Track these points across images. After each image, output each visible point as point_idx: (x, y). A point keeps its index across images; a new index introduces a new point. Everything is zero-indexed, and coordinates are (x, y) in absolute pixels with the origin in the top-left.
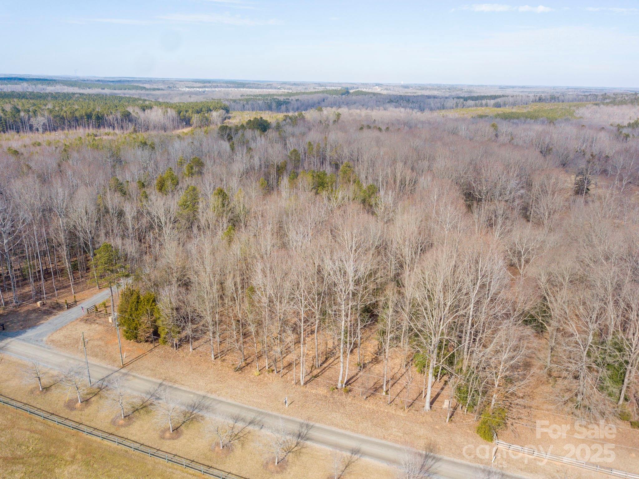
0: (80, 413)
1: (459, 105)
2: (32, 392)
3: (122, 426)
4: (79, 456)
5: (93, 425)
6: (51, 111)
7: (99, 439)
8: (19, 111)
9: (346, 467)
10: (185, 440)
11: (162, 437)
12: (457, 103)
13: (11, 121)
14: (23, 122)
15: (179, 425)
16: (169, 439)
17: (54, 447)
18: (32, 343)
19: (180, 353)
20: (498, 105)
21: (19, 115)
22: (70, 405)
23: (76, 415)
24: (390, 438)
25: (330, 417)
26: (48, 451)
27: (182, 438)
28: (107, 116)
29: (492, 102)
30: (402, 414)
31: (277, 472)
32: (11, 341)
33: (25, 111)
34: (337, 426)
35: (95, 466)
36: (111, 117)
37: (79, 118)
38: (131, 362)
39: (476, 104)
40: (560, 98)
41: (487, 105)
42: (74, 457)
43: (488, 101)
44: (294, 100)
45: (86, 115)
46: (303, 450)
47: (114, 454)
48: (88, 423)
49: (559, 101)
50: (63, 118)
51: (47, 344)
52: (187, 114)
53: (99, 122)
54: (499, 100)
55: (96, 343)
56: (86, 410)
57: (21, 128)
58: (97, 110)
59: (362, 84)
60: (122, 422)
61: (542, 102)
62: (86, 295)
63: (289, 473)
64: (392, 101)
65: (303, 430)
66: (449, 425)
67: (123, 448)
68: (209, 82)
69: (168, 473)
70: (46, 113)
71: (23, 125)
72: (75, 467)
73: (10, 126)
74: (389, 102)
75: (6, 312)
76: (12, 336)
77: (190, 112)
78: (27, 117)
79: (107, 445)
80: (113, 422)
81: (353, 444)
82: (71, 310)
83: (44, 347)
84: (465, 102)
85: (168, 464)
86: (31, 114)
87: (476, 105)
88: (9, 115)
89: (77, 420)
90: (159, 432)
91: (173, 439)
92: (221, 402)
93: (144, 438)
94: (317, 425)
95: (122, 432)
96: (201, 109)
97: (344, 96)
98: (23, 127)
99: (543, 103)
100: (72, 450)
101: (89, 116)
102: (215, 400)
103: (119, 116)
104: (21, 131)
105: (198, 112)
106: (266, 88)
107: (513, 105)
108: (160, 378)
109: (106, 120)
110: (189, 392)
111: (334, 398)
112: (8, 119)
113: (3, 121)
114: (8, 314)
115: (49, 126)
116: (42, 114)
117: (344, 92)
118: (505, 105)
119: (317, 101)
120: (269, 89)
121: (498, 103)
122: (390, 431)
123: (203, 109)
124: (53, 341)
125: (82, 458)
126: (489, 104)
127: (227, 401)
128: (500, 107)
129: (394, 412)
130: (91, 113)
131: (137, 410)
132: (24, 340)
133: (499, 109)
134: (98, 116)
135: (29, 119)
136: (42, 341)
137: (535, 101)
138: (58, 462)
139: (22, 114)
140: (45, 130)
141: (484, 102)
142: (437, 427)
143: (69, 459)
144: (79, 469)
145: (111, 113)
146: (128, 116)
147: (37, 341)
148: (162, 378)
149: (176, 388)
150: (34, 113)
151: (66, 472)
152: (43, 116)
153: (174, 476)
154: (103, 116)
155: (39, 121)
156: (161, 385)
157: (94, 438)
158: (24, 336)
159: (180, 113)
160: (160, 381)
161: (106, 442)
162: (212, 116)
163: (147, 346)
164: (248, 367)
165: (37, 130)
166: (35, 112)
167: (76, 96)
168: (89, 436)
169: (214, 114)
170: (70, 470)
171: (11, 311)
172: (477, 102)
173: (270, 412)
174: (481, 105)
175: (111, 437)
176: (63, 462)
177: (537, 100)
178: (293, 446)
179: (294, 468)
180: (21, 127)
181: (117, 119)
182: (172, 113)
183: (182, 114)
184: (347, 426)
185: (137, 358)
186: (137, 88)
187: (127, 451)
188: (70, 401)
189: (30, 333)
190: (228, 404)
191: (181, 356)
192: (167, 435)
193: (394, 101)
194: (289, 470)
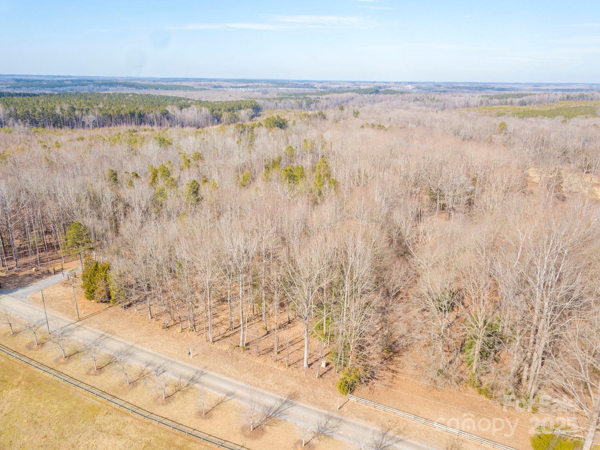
0: (35, 352)
1: (484, 103)
2: (5, 335)
3: (62, 363)
4: (23, 383)
5: (41, 361)
6: (100, 110)
7: (41, 372)
8: (74, 109)
9: (218, 404)
10: (104, 377)
11: (88, 374)
12: (481, 101)
13: (68, 118)
14: (77, 120)
15: (104, 366)
16: (93, 375)
17: (8, 375)
18: (18, 299)
19: (128, 312)
20: (523, 104)
21: (74, 113)
22: (29, 347)
23: (31, 354)
24: (262, 386)
25: (221, 367)
26: (3, 377)
27: (102, 375)
28: (148, 114)
29: (518, 100)
30: (282, 370)
31: (163, 404)
32: (3, 297)
33: (79, 110)
34: (225, 374)
35: (32, 390)
36: (151, 115)
37: (124, 115)
38: (87, 317)
39: (500, 102)
40: (589, 96)
41: (511, 103)
42: (19, 383)
43: (514, 100)
44: (324, 98)
45: (130, 113)
46: (191, 390)
47: (48, 383)
48: (38, 360)
49: (587, 100)
50: (110, 116)
51: (29, 300)
52: (220, 113)
53: (141, 120)
54: (525, 98)
55: (66, 301)
56: (40, 350)
57: (75, 125)
58: (140, 109)
59: (396, 83)
60: (62, 360)
61: (570, 100)
62: (74, 264)
63: (172, 406)
64: (418, 100)
65: (197, 375)
66: (317, 380)
67: (57, 379)
68: (252, 81)
69: (82, 399)
70: (97, 112)
71: (77, 122)
72: (18, 390)
73: (66, 123)
74: (414, 101)
75: (8, 275)
76: (6, 294)
77: (222, 110)
78: (80, 115)
79: (46, 376)
80: (56, 361)
81: (230, 389)
82: (57, 276)
83: (26, 302)
84: (489, 101)
85: (85, 393)
86: (84, 112)
87: (501, 104)
88: (66, 113)
89: (31, 357)
90: (87, 370)
91: (96, 375)
92: (142, 351)
93: (75, 373)
94: (210, 373)
95: (61, 368)
96: (233, 107)
97: (372, 95)
98: (77, 124)
99: (572, 101)
100: (20, 378)
101: (132, 114)
102: (138, 349)
103: (158, 114)
104: (76, 127)
105: (229, 110)
106: (303, 87)
107: (539, 103)
108: (102, 331)
109: (147, 118)
110: (121, 342)
111: (232, 354)
112: (65, 117)
113: (61, 119)
114: (9, 276)
115: (99, 123)
116: (93, 113)
117: (373, 91)
118: (530, 103)
119: (346, 100)
120: (306, 88)
121: (523, 101)
122: (265, 381)
123: (235, 108)
124: (34, 298)
125: (25, 384)
126: (514, 102)
127: (147, 351)
128: (525, 105)
129: (276, 367)
130: (134, 112)
131: (78, 352)
132: (13, 296)
133: (524, 107)
134: (140, 114)
135: (82, 117)
136: (26, 297)
137: (563, 99)
138: (7, 386)
139: (77, 112)
140: (95, 126)
141: (509, 100)
142: (306, 381)
143: (16, 384)
144: (20, 392)
145: (152, 111)
146: (166, 114)
147: (22, 297)
148: (104, 330)
149: (113, 339)
150: (87, 112)
151: (10, 393)
152: (94, 114)
153: (86, 401)
154: (145, 113)
155: (90, 118)
156: (102, 335)
157: (39, 370)
158: (15, 293)
159: (214, 111)
160: (103, 333)
161: (46, 374)
162: (240, 114)
163: (104, 306)
164: (175, 326)
165: (89, 126)
166: (87, 110)
167: (130, 95)
168: (36, 369)
169: (243, 112)
170: (14, 392)
171: (13, 274)
172: (502, 100)
173: (177, 361)
174: (506, 104)
175: (51, 371)
176: (11, 386)
177: (565, 98)
178: (183, 387)
179: (177, 402)
180: (75, 123)
181: (156, 117)
182: (206, 111)
183: (214, 112)
184: (233, 375)
185: (93, 315)
186: (185, 88)
187: (58, 382)
188: (30, 344)
189: (20, 292)
190: (148, 352)
191: (126, 314)
192: (92, 372)
193: (420, 99)
194: (172, 404)
